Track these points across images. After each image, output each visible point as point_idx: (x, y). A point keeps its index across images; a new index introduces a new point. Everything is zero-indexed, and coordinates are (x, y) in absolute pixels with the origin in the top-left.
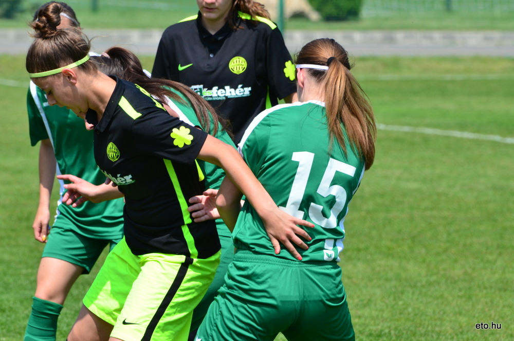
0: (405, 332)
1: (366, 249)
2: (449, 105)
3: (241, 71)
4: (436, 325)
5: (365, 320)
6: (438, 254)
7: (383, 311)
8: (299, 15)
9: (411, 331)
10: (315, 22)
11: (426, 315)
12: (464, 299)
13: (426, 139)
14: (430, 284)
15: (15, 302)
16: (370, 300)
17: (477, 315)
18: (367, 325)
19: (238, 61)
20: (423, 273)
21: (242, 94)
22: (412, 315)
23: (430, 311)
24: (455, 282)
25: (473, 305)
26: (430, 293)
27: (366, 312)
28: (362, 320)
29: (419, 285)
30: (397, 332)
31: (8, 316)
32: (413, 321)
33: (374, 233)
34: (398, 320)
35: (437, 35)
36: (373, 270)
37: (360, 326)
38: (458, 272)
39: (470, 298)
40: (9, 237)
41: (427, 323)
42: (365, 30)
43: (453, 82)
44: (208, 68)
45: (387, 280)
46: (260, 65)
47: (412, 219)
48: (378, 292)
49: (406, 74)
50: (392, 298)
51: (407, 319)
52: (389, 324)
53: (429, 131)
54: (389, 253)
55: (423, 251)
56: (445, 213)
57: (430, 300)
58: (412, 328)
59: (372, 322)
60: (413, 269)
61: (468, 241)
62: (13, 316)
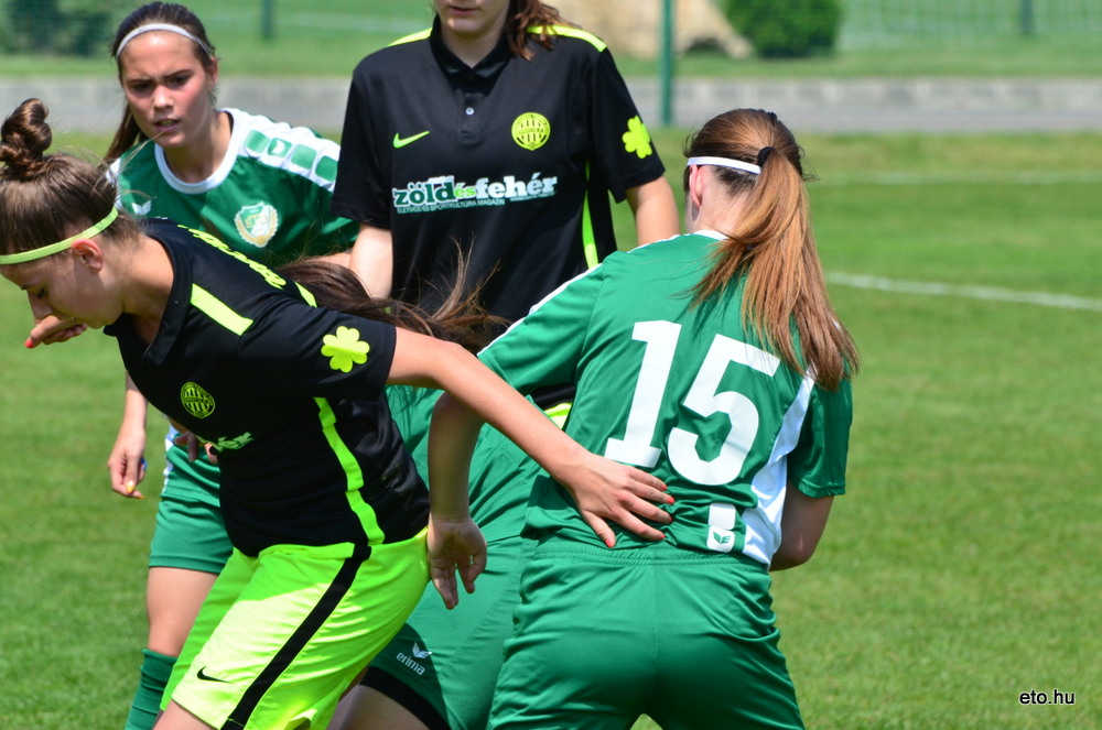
0: (934, 724)
1: (851, 545)
2: (1027, 238)
3: (538, 144)
4: (1000, 709)
5: (849, 698)
6: (1004, 557)
7: (887, 678)
8: (705, 47)
9: (948, 722)
10: (739, 62)
11: (980, 688)
12: (1060, 653)
13: (979, 311)
14: (988, 620)
15: (97, 663)
16: (858, 656)
17: (1088, 687)
18: (853, 710)
19: (530, 123)
20: (973, 597)
21: (538, 191)
22: (948, 688)
23: (988, 679)
24: (1042, 617)
25: (1080, 667)
26: (987, 640)
27: (851, 681)
28: (843, 698)
29: (964, 622)
30: (917, 724)
31: (83, 692)
32: (951, 699)
33: (867, 511)
34: (918, 699)
35: (1002, 88)
36: (865, 590)
37: (838, 710)
38: (1047, 594)
39: (1073, 651)
40: (86, 524)
41: (980, 703)
42: (846, 76)
43: (1036, 187)
44: (465, 138)
45: (895, 612)
46: (579, 131)
47: (948, 482)
48: (876, 637)
49: (936, 172)
50: (905, 651)
51: (940, 697)
52: (900, 707)
53: (985, 293)
54: (899, 556)
55: (973, 550)
56: (1020, 469)
57: (988, 654)
58: (950, 716)
59: (863, 703)
60: (952, 589)
61: (1070, 529)
62: (94, 693)
